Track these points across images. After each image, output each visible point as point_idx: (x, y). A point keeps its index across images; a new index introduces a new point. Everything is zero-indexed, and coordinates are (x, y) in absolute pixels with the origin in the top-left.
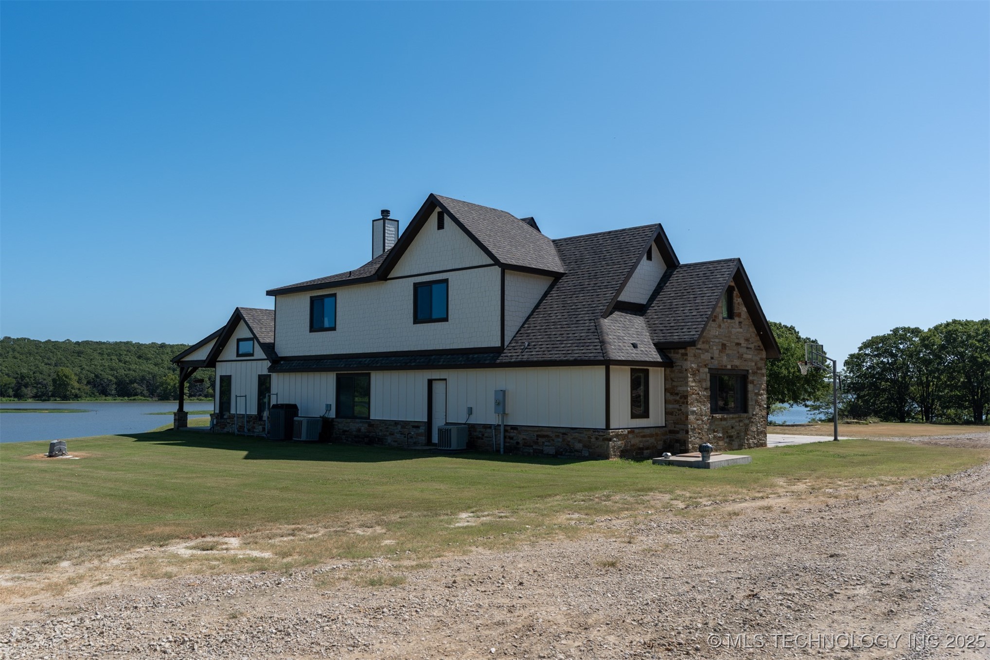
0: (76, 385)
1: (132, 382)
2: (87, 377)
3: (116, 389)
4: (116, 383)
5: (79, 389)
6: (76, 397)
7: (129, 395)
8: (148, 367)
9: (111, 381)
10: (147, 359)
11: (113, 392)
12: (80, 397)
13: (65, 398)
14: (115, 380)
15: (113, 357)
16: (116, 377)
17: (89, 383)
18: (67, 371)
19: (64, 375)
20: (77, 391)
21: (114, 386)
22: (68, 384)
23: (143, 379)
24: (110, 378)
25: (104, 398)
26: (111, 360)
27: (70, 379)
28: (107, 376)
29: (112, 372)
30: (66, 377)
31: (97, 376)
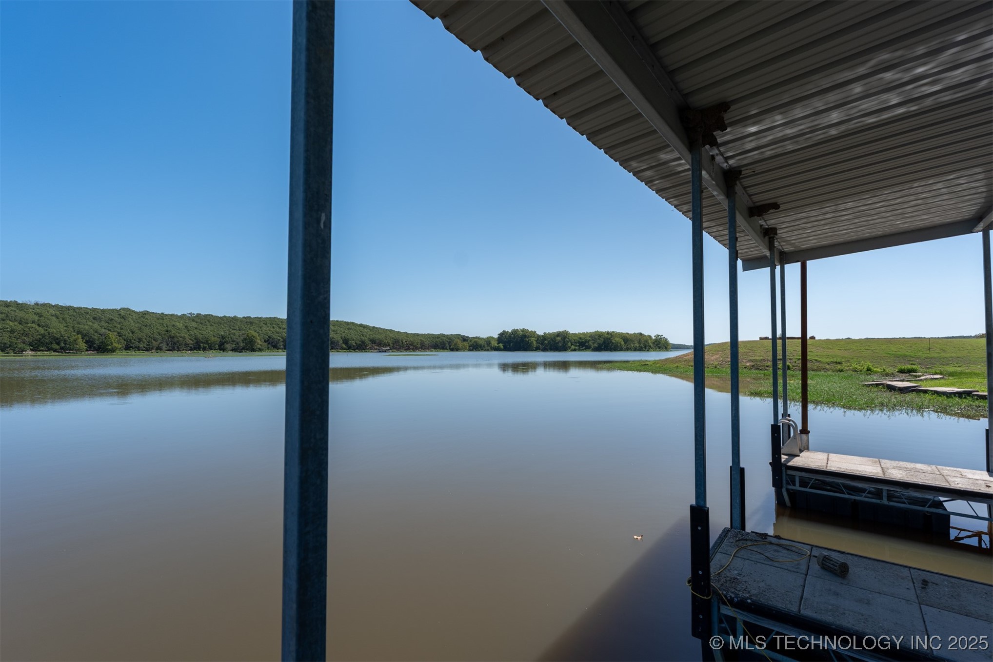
0: (259, 341)
2: (265, 337)
4: (283, 342)
5: (261, 345)
6: (260, 350)
9: (279, 340)
11: (282, 347)
12: (262, 350)
13: (253, 350)
14: (282, 340)
15: (275, 326)
16: (282, 338)
19: (252, 336)
21: (282, 343)
22: (255, 342)
24: (279, 338)
25: (277, 351)
26: (273, 327)
27: (257, 339)
28: (276, 336)
29: (277, 335)
30: (254, 337)
31: (269, 337)
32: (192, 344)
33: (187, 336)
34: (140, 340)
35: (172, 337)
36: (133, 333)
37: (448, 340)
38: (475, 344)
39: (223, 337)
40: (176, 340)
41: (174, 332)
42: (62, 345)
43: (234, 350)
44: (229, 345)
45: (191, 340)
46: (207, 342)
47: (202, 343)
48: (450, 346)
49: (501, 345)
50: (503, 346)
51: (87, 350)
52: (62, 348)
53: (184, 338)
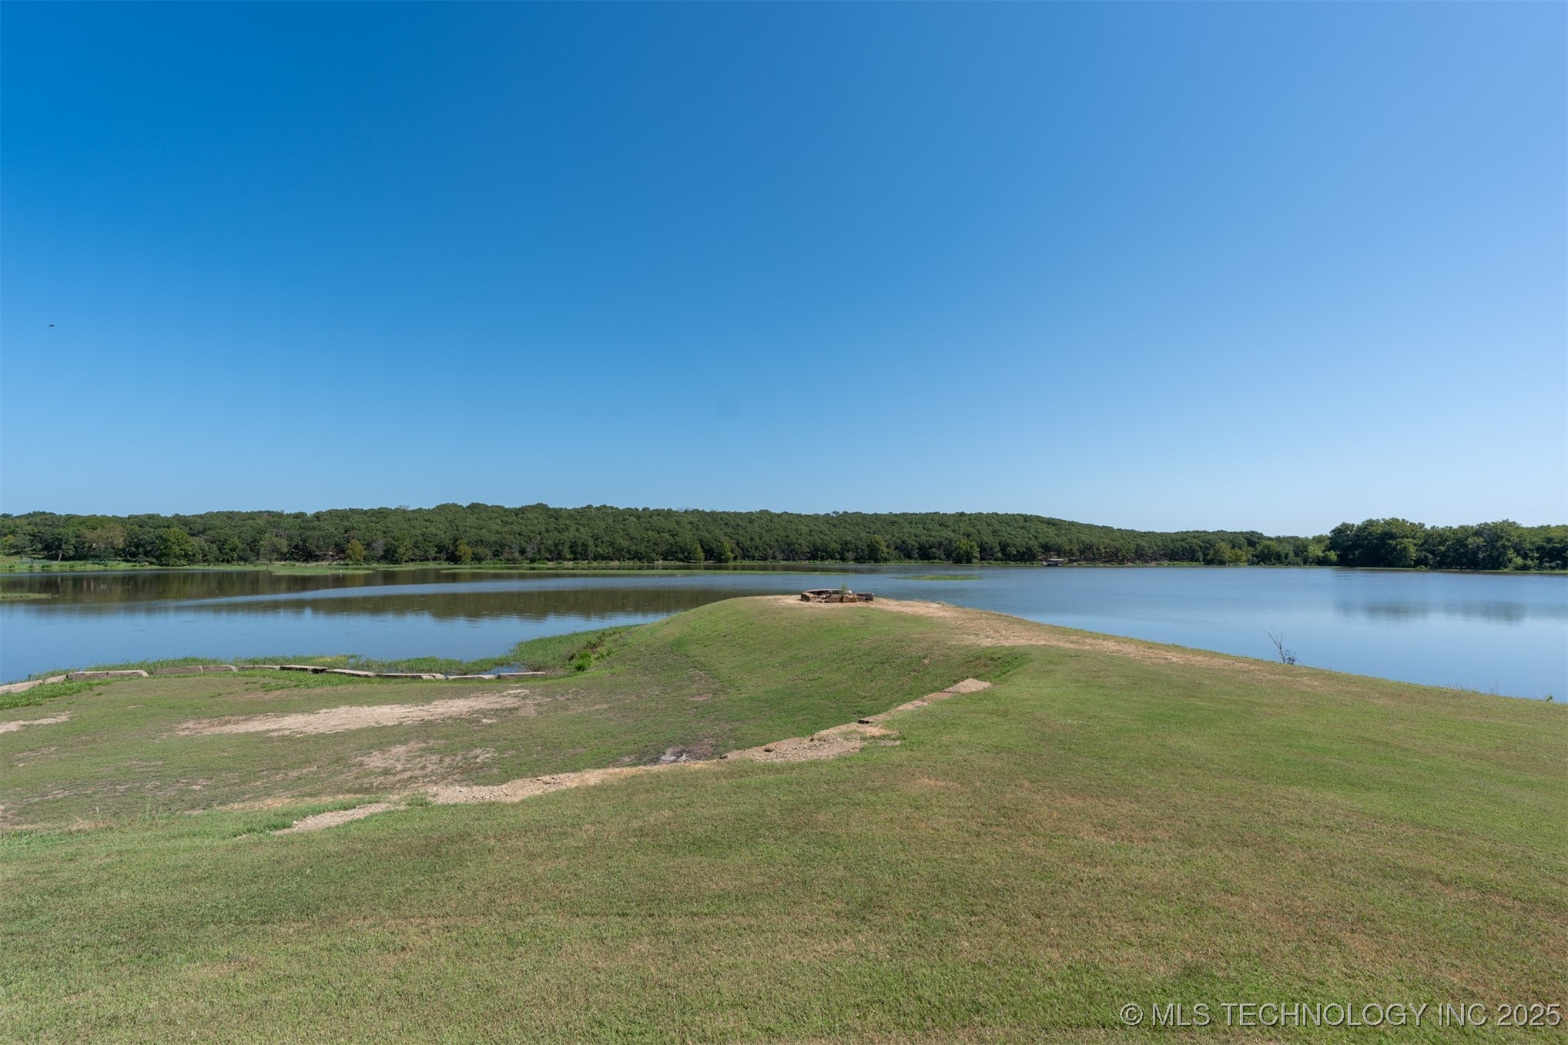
0: (885, 550)
1: (931, 547)
2: (895, 543)
3: (918, 553)
4: (918, 548)
6: (886, 560)
7: (929, 558)
8: (947, 534)
9: (914, 546)
10: (947, 526)
11: (916, 556)
14: (917, 545)
16: (919, 543)
17: (896, 548)
18: (878, 537)
20: (886, 555)
22: (878, 549)
23: (940, 544)
24: (914, 543)
25: (908, 561)
27: (880, 545)
28: (912, 542)
29: (914, 538)
30: (877, 542)
31: (903, 542)
32: (808, 553)
33: (804, 543)
34: (756, 548)
35: (789, 544)
36: (752, 539)
37: (1203, 545)
38: (1266, 551)
39: (846, 543)
40: (792, 547)
41: (793, 538)
42: (686, 554)
43: (857, 560)
44: (850, 553)
45: (808, 547)
46: (825, 551)
47: (821, 551)
48: (1205, 555)
49: (1333, 555)
50: (1338, 556)
51: (706, 559)
52: (686, 557)
53: (800, 545)
